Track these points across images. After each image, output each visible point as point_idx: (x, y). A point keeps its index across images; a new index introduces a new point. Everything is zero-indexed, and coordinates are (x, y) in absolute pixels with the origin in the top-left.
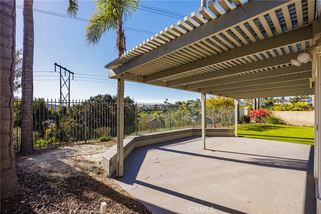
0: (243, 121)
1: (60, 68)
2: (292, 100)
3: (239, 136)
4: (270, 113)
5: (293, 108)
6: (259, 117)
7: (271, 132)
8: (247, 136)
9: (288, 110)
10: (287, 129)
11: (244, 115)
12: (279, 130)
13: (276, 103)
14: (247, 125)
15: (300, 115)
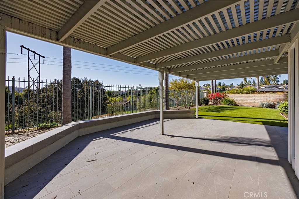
0: (203, 103)
1: (27, 50)
2: (239, 87)
3: (199, 118)
4: (225, 96)
5: (242, 91)
6: (216, 100)
7: (228, 113)
8: (207, 117)
9: (238, 93)
10: (240, 109)
11: (203, 98)
12: (234, 111)
13: (228, 89)
14: (206, 106)
15: (249, 97)
